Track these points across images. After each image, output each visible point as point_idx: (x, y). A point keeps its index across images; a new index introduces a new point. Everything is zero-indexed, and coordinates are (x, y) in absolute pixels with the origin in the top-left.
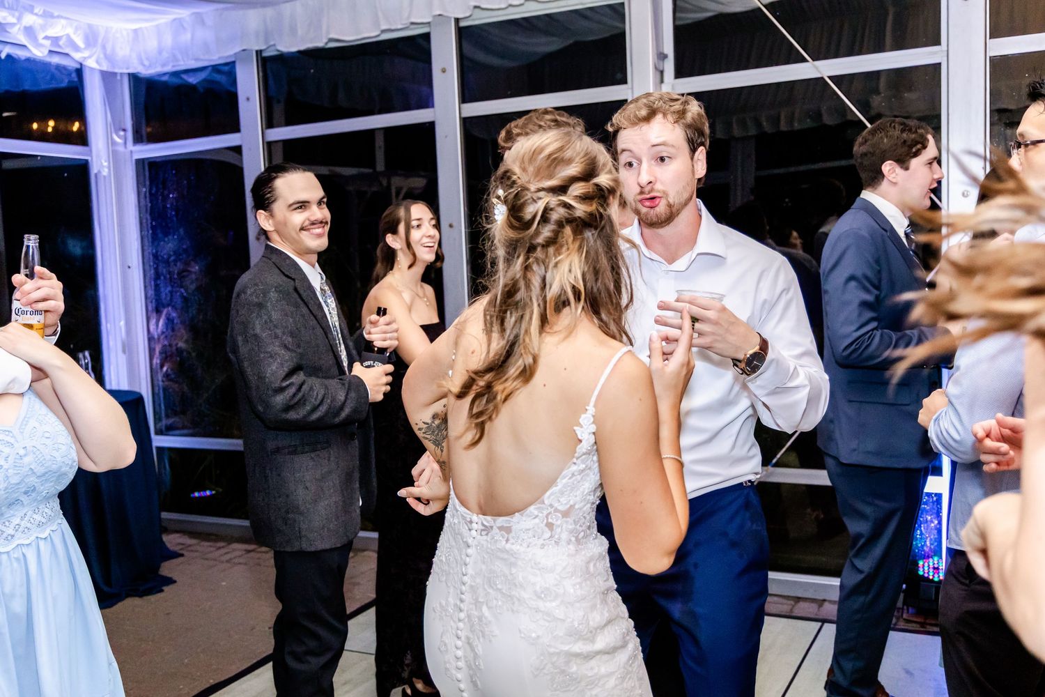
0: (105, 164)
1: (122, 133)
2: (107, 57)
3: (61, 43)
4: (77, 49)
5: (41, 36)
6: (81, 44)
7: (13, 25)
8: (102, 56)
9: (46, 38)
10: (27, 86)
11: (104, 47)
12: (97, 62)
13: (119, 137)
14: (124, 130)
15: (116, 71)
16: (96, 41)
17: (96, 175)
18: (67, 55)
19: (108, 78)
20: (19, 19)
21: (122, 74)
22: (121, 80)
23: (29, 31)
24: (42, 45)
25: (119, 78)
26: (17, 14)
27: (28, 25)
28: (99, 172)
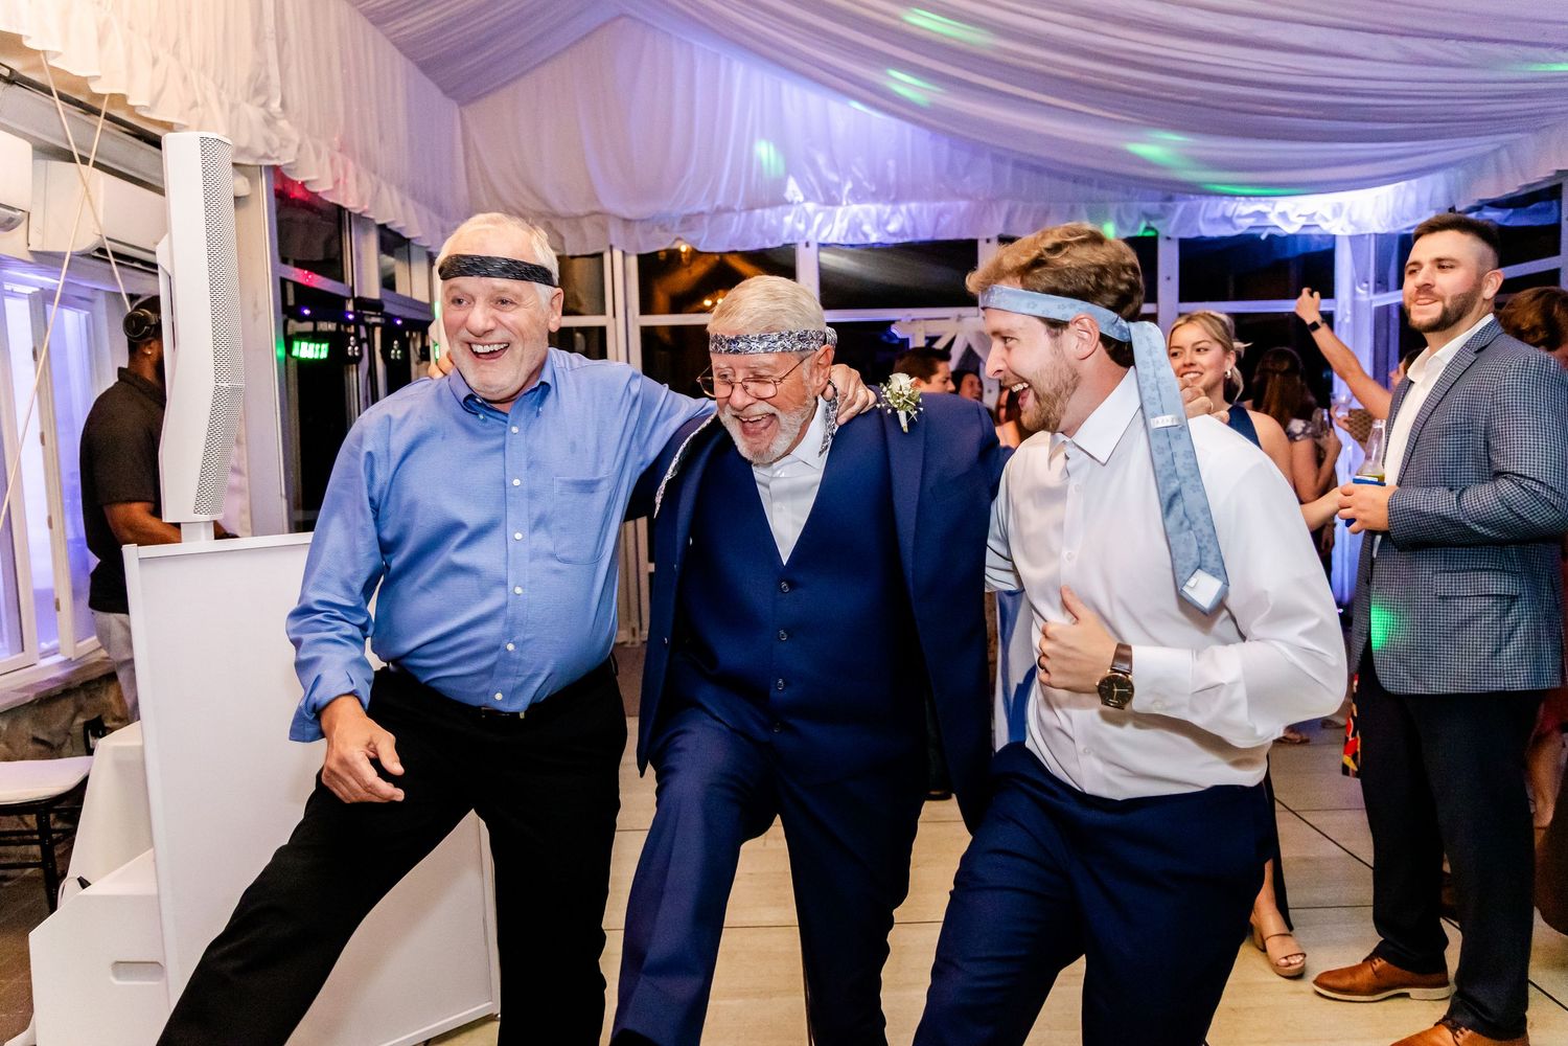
0: (1349, 312)
1: (1365, 285)
2: (1351, 223)
3: (1316, 217)
4: (1326, 220)
5: (1292, 217)
6: (1329, 215)
7: (1269, 213)
8: (1346, 222)
9: (1300, 216)
10: (1313, 248)
11: (1350, 216)
12: (1342, 229)
13: (1362, 289)
14: (1367, 282)
15: (1363, 232)
16: (1341, 211)
17: (1340, 323)
18: (1317, 226)
19: (1354, 239)
20: (1273, 208)
21: (1370, 235)
22: (1369, 239)
23: (1283, 215)
24: (1296, 223)
25: (1367, 237)
26: (1271, 204)
27: (1281, 211)
28: (1343, 319)
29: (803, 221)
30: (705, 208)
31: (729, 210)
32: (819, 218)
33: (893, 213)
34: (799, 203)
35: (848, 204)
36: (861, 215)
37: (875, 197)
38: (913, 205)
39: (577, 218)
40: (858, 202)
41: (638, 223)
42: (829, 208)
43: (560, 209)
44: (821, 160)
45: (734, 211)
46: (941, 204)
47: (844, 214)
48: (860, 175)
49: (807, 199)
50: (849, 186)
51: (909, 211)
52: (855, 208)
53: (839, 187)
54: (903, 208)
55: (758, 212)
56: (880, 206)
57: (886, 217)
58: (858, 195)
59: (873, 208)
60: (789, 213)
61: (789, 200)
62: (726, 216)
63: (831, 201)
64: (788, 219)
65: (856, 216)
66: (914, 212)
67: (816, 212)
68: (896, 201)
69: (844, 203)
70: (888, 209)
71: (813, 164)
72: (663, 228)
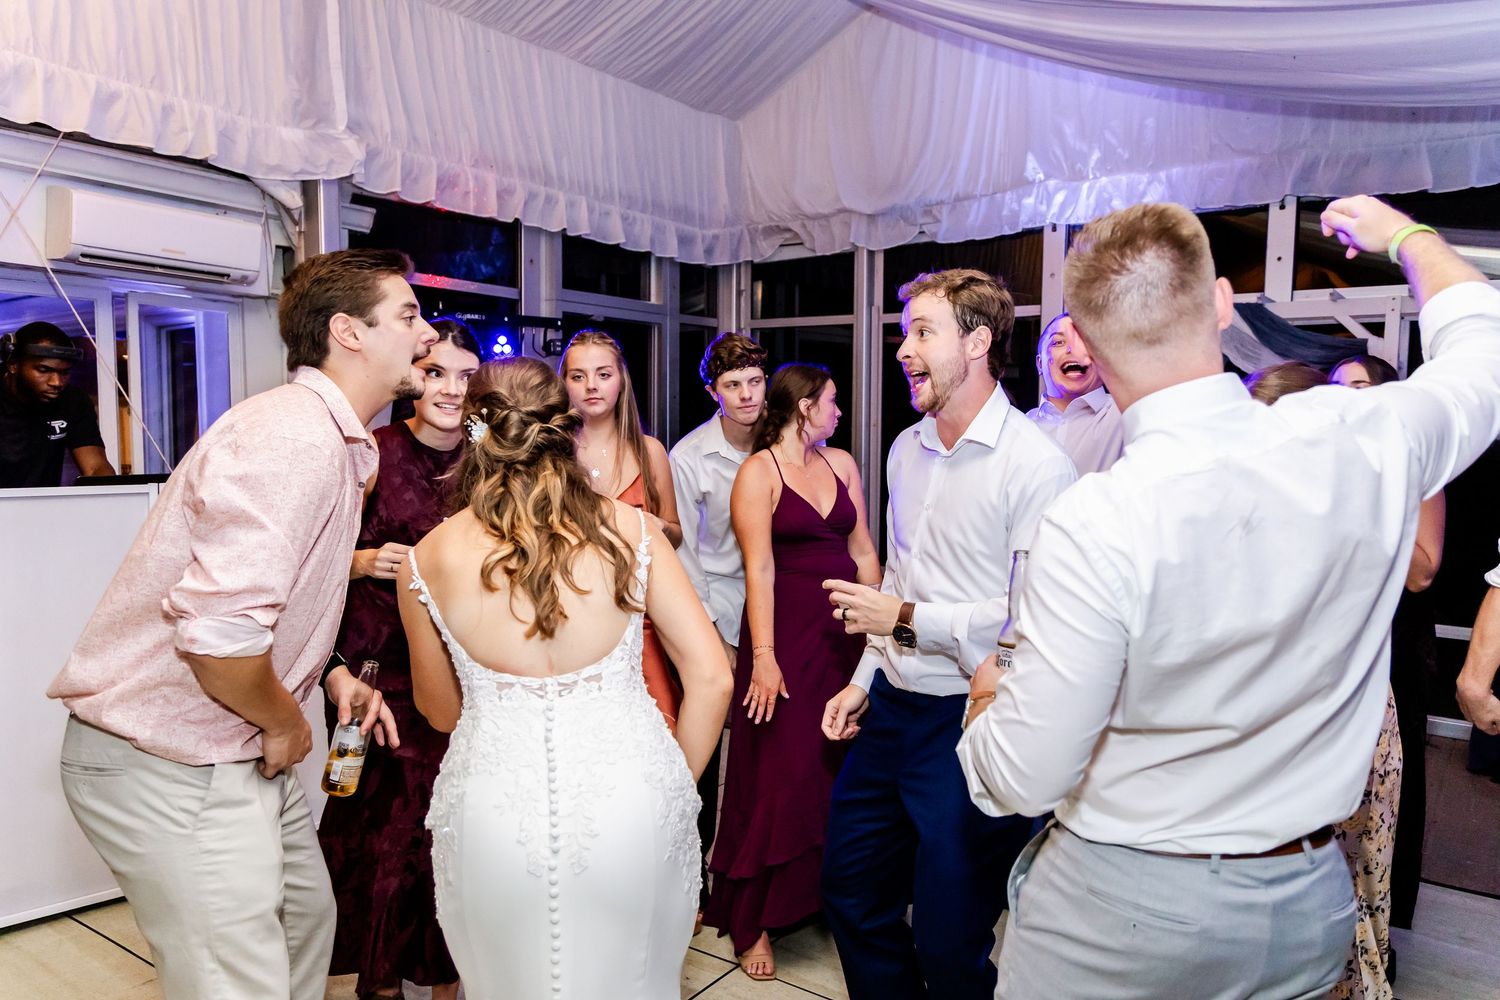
29: (1045, 202)
30: (944, 196)
31: (969, 197)
32: (1059, 198)
33: (1150, 183)
34: (1041, 181)
35: (1095, 178)
36: (1110, 189)
37: (1130, 166)
38: (1176, 171)
39: (826, 217)
40: (1109, 173)
41: (880, 219)
42: (1075, 184)
43: (809, 210)
44: (1069, 130)
45: (974, 197)
46: (1213, 166)
47: (1090, 189)
48: (1114, 141)
49: (1048, 177)
50: (1096, 156)
51: (1169, 179)
52: (1104, 180)
53: (1085, 158)
54: (1162, 175)
55: (998, 195)
56: (1134, 176)
57: (1141, 187)
58: (1108, 165)
59: (1123, 179)
60: (1030, 195)
61: (1031, 179)
62: (966, 203)
63: (1079, 176)
64: (1029, 201)
65: (1103, 189)
66: (1174, 178)
67: (1057, 190)
68: (1154, 168)
69: (1091, 177)
70: (1145, 178)
71: (1060, 134)
72: (906, 219)
